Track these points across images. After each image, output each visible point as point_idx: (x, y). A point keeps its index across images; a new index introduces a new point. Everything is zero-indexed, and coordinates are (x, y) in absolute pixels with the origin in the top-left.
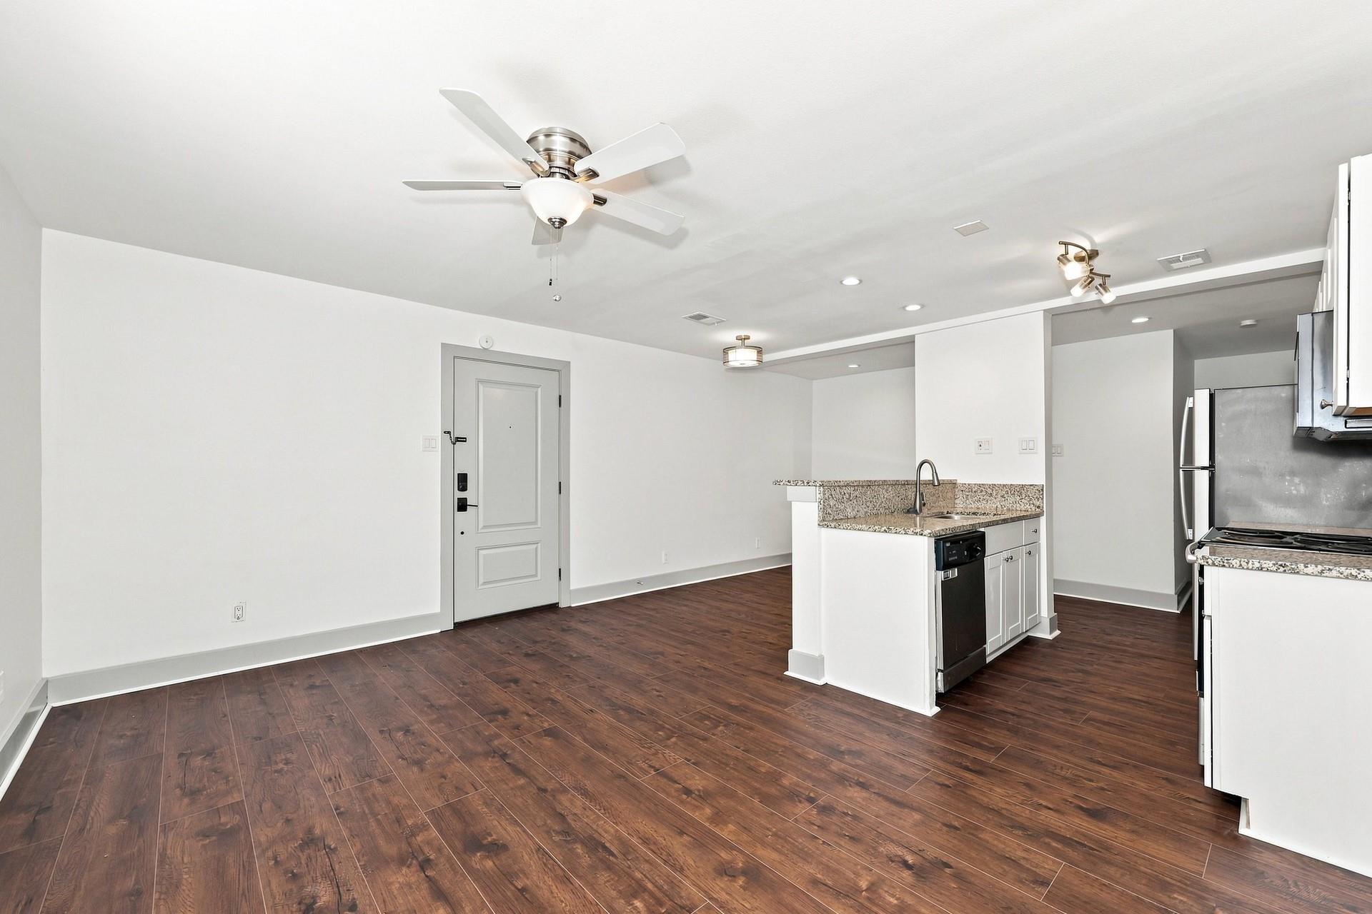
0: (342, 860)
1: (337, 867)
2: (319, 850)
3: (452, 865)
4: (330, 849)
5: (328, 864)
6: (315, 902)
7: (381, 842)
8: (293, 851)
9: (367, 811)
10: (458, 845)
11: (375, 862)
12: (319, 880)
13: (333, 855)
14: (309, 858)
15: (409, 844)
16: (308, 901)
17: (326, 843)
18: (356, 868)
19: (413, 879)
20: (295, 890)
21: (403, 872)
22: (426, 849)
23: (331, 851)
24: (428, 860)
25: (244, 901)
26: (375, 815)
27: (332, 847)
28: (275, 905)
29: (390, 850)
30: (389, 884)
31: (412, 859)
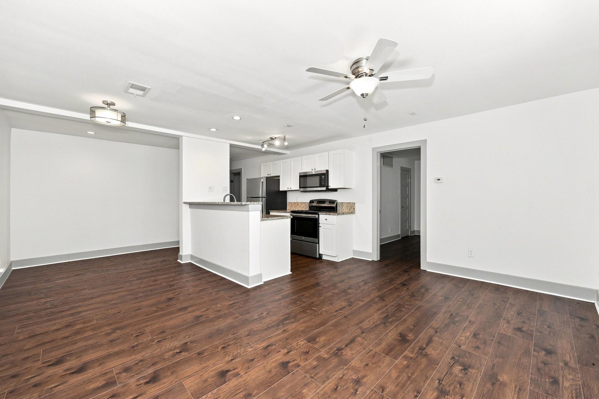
0: (441, 373)
1: (445, 373)
2: (444, 385)
3: (417, 342)
4: (439, 381)
5: (446, 377)
6: (462, 369)
7: (422, 366)
8: (453, 395)
9: (409, 382)
10: (407, 344)
11: (433, 363)
12: (454, 375)
13: (441, 378)
14: (450, 386)
15: (417, 357)
16: (463, 371)
17: (439, 385)
18: (440, 366)
19: (431, 349)
20: (464, 379)
21: (430, 353)
22: (416, 352)
23: (440, 380)
24: (420, 349)
25: (485, 393)
26: (409, 378)
27: (438, 381)
28: (475, 381)
29: (424, 362)
30: (438, 354)
31: (423, 353)
